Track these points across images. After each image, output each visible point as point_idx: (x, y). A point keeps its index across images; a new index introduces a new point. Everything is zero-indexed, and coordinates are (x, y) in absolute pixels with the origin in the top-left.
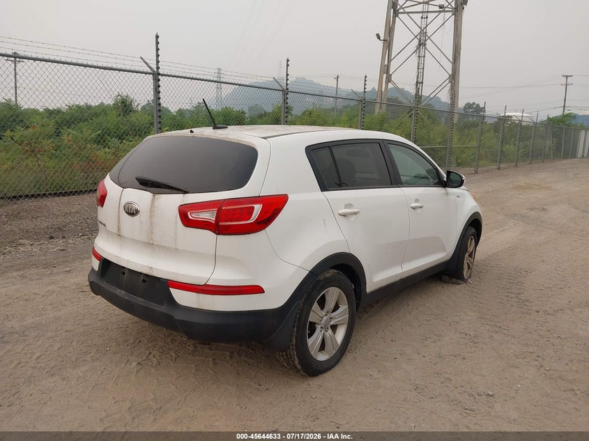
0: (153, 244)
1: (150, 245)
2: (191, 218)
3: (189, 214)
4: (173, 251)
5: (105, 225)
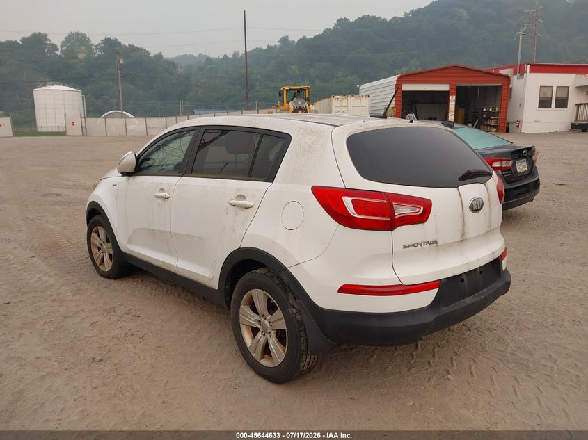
5: (435, 242)
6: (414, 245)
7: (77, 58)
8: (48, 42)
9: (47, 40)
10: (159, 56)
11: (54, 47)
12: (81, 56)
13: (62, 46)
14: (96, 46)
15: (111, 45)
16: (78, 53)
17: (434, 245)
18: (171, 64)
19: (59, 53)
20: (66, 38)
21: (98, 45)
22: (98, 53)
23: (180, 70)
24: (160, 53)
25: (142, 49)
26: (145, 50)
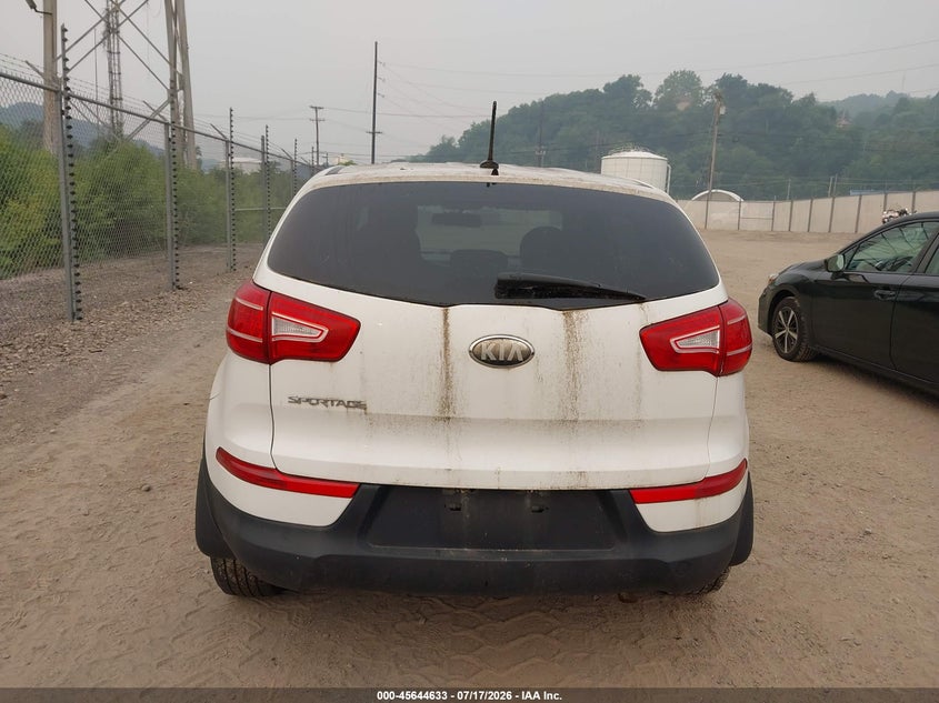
0: (575, 421)
1: (567, 425)
2: (676, 348)
3: (672, 340)
4: (631, 427)
5: (358, 405)
6: (308, 400)
7: (674, 109)
8: (639, 88)
9: (638, 85)
10: (809, 100)
11: (647, 95)
12: (681, 107)
13: (657, 94)
14: (707, 90)
15: (731, 86)
16: (678, 102)
17: (358, 410)
18: (830, 112)
19: (651, 104)
20: (666, 81)
21: (710, 88)
22: (708, 100)
23: (844, 122)
24: (812, 94)
25: (780, 90)
26: (785, 91)
